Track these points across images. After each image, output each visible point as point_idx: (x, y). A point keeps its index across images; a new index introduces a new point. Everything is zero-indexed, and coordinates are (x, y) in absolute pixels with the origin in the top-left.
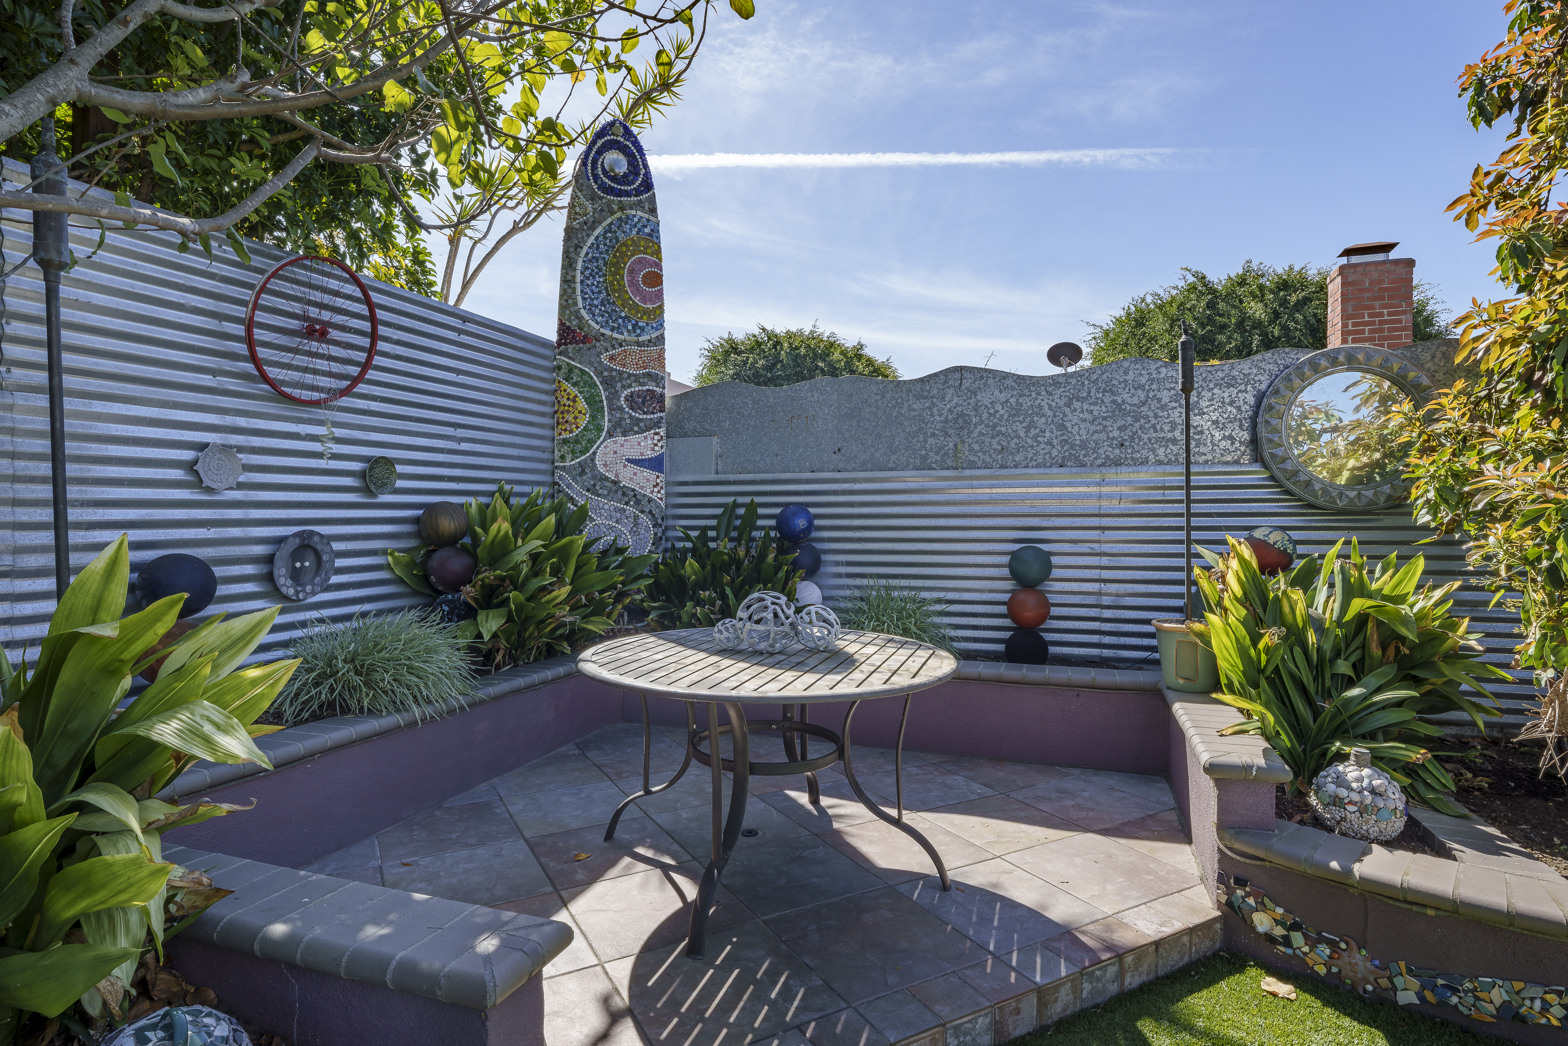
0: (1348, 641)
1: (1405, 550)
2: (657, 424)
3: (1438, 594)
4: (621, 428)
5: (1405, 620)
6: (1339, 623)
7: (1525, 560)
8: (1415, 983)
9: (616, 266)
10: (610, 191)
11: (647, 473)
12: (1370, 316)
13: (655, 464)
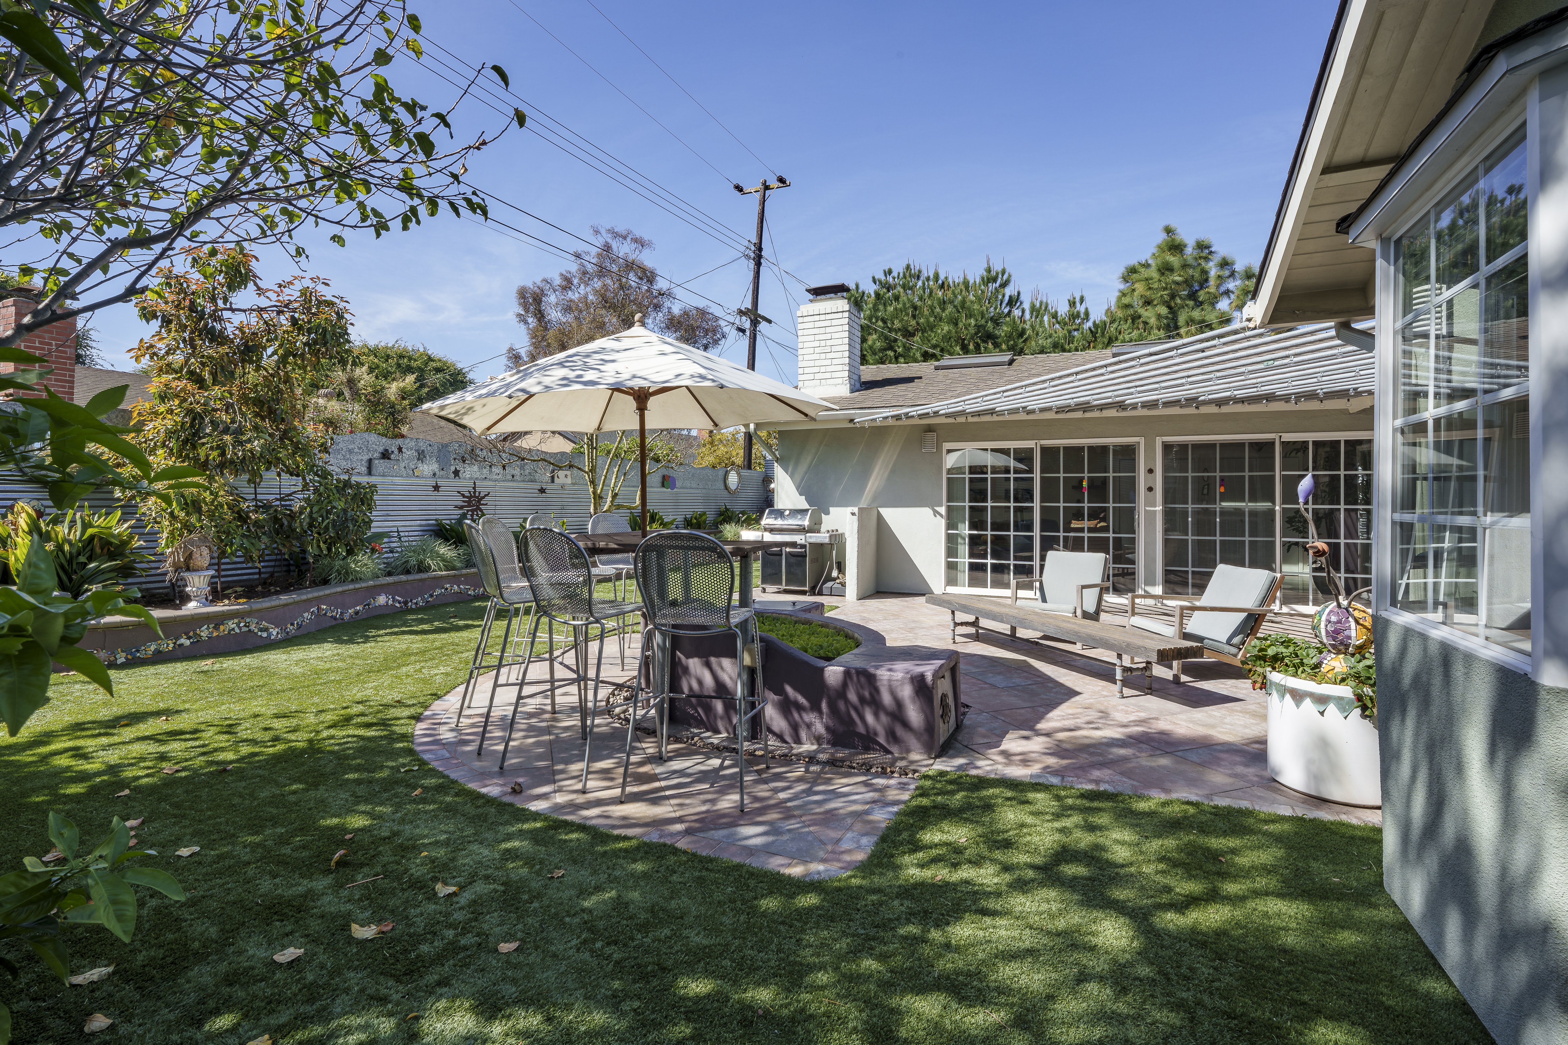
0: (84, 547)
1: (110, 510)
3: (126, 526)
5: (113, 536)
6: (80, 540)
7: (163, 510)
8: (124, 654)
12: (40, 343)
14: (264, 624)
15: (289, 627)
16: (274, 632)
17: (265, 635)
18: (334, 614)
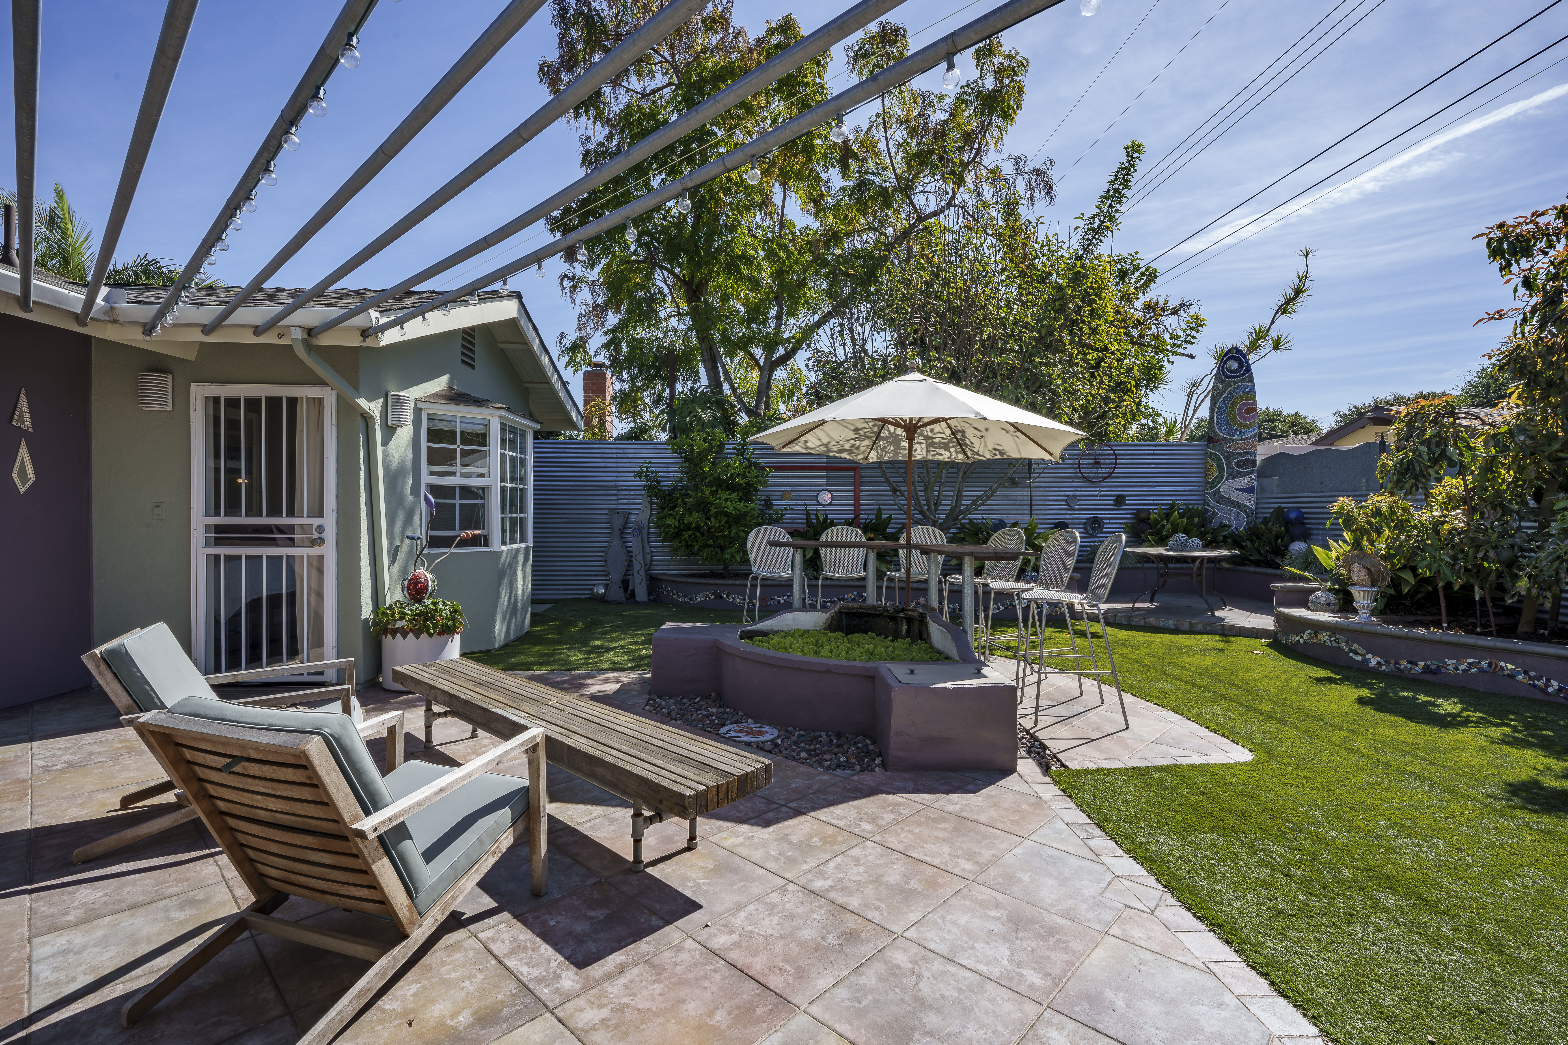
2: (1251, 473)
4: (1232, 476)
9: (1232, 409)
10: (1230, 377)
11: (1246, 495)
13: (1250, 490)
14: (1355, 646)
15: (1404, 664)
16: (1373, 661)
17: (1359, 659)
18: (1540, 683)
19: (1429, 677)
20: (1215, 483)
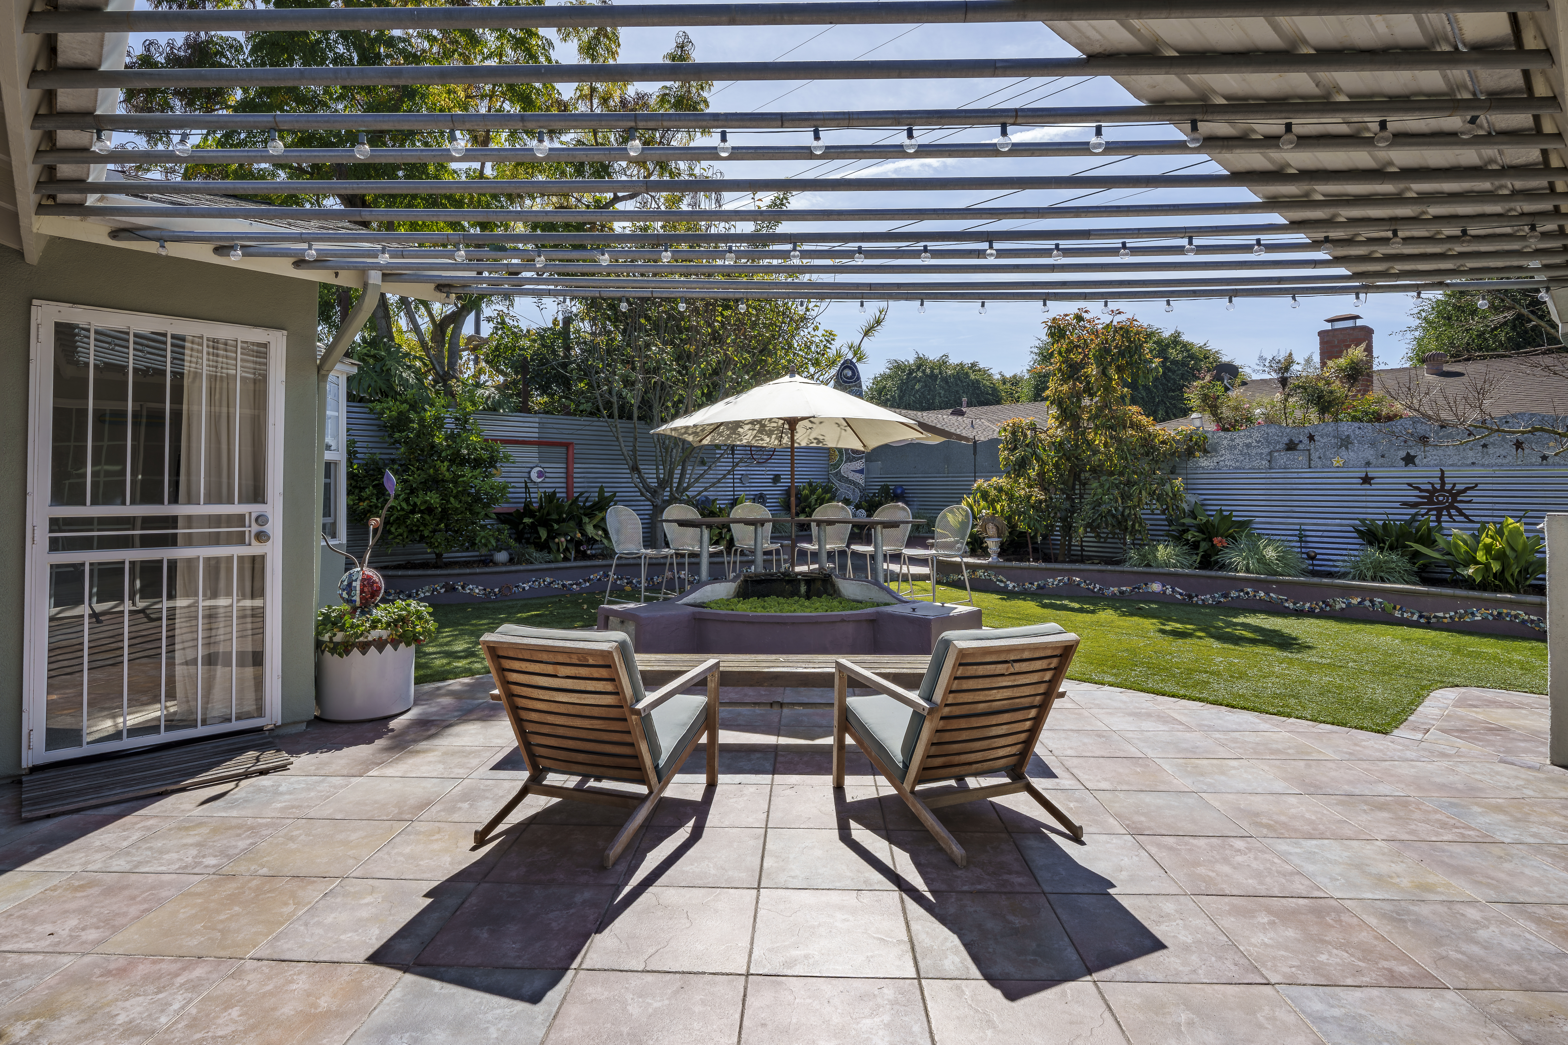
4: (849, 460)
10: (846, 382)
11: (858, 474)
13: (861, 471)
14: (1001, 577)
15: (1027, 585)
16: (1011, 585)
17: (1002, 585)
18: (1091, 587)
19: (1040, 591)
20: (837, 466)
